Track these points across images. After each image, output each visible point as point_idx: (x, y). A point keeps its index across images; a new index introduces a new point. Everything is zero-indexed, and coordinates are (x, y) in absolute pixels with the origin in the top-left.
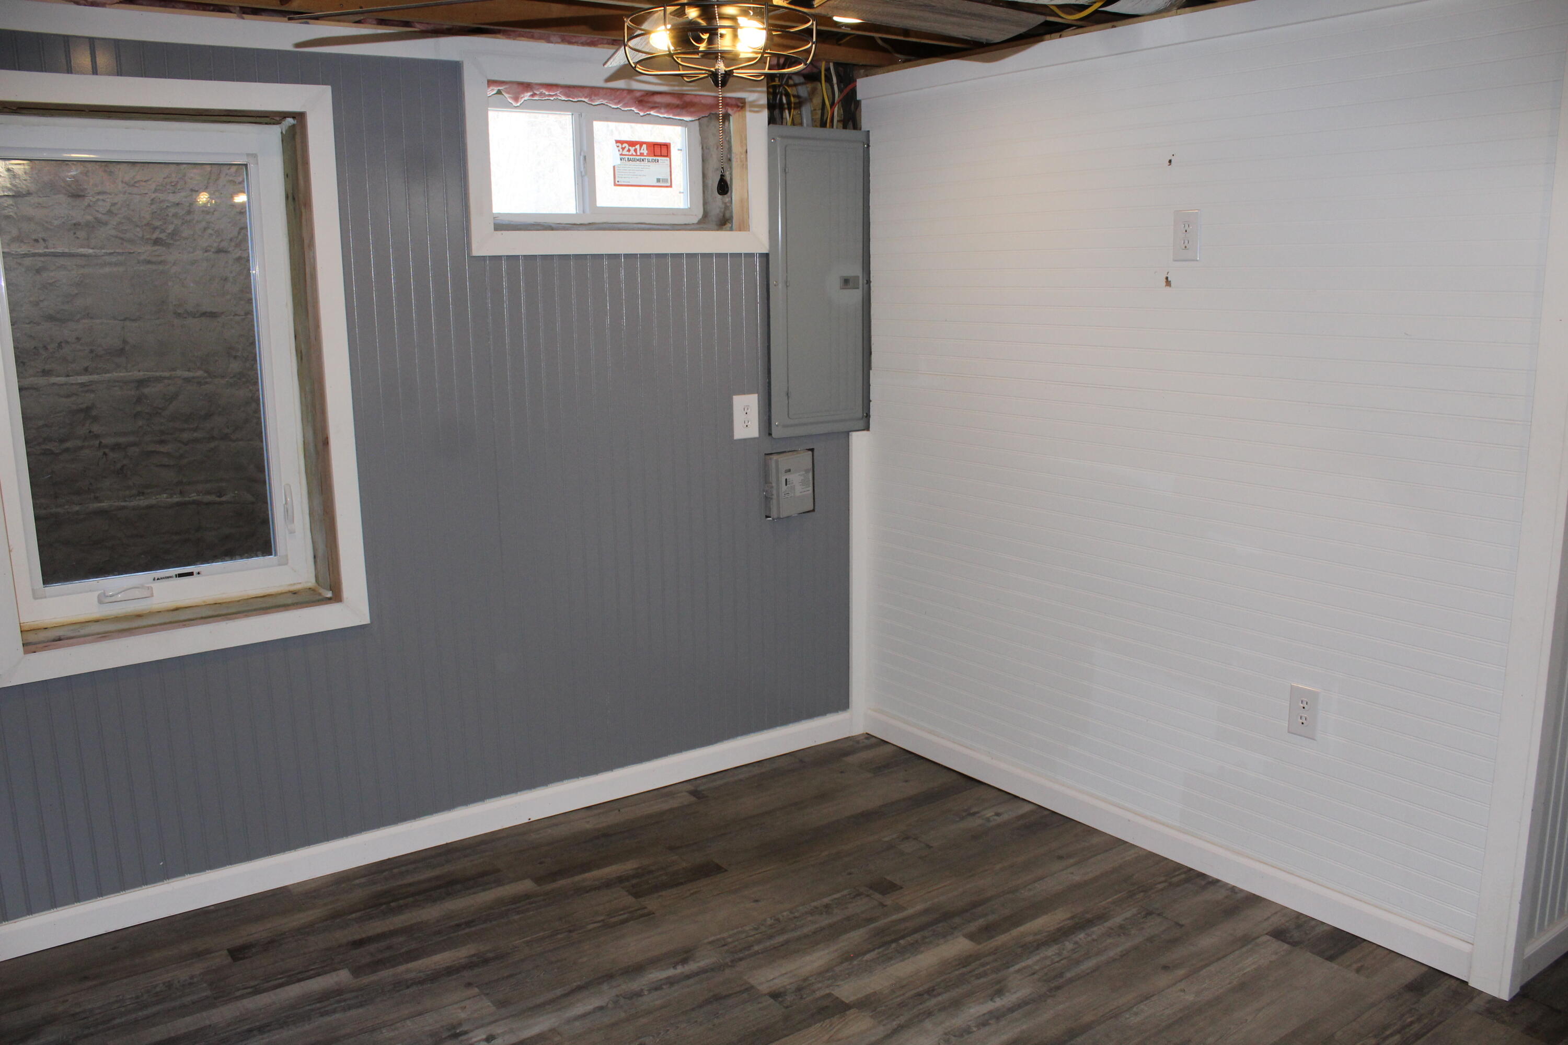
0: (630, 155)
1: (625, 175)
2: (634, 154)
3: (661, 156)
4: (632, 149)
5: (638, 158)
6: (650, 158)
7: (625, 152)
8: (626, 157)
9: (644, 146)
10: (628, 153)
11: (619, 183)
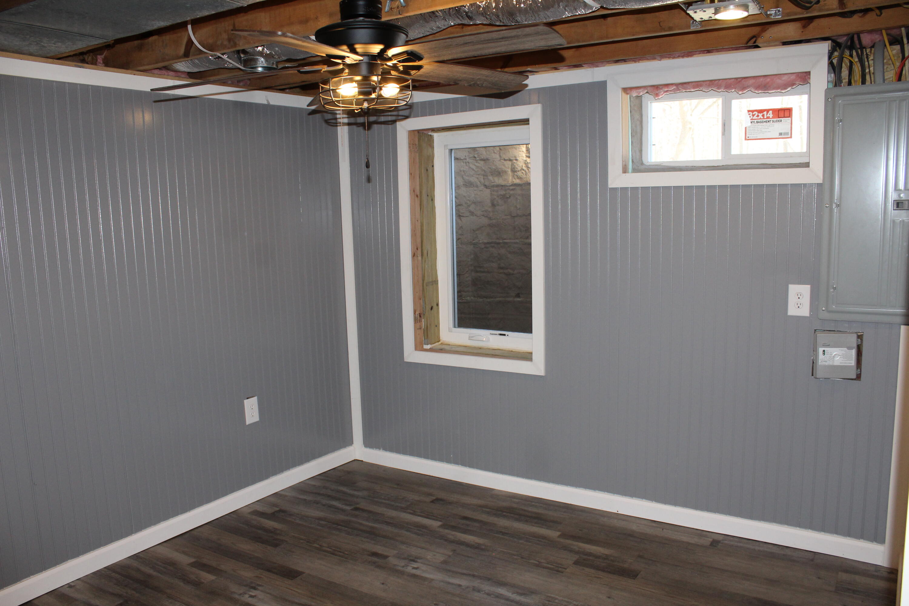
0: (759, 119)
1: (753, 132)
2: (762, 118)
3: (784, 117)
4: (760, 115)
5: (765, 120)
6: (775, 119)
7: (755, 117)
8: (756, 121)
9: (771, 112)
10: (757, 118)
11: (749, 138)
